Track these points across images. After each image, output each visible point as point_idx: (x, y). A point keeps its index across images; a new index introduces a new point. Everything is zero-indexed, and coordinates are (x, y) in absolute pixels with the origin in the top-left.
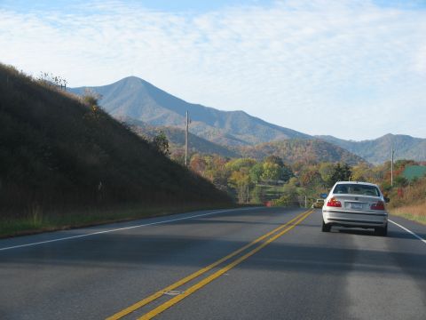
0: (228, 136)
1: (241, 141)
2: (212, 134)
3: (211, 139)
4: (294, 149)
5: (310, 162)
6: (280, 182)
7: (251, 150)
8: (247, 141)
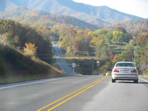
0: (98, 20)
1: (105, 22)
2: (89, 19)
3: (89, 22)
4: (135, 25)
5: (143, 30)
6: (124, 43)
7: (110, 27)
8: (109, 22)
